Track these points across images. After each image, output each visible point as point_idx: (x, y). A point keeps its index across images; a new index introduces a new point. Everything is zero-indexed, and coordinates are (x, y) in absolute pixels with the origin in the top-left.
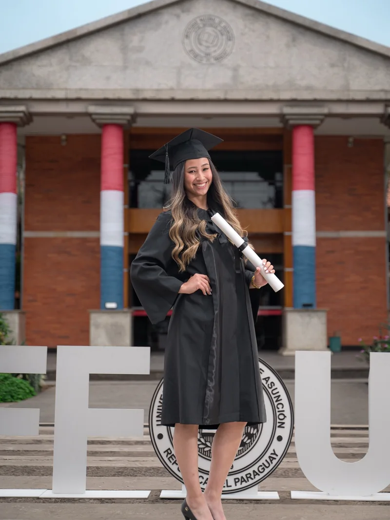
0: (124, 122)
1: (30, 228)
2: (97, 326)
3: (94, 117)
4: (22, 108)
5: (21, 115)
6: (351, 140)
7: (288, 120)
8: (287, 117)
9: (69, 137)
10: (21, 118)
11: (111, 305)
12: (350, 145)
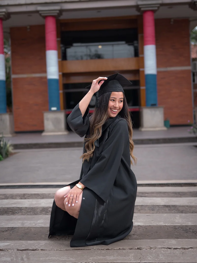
0: (56, 14)
1: (15, 73)
2: (48, 119)
3: (40, 12)
4: (4, 10)
5: (4, 13)
6: (172, 20)
7: (140, 8)
8: (140, 7)
9: (31, 27)
10: (4, 15)
11: (54, 109)
12: (172, 23)
